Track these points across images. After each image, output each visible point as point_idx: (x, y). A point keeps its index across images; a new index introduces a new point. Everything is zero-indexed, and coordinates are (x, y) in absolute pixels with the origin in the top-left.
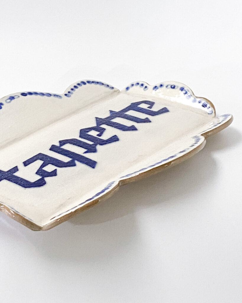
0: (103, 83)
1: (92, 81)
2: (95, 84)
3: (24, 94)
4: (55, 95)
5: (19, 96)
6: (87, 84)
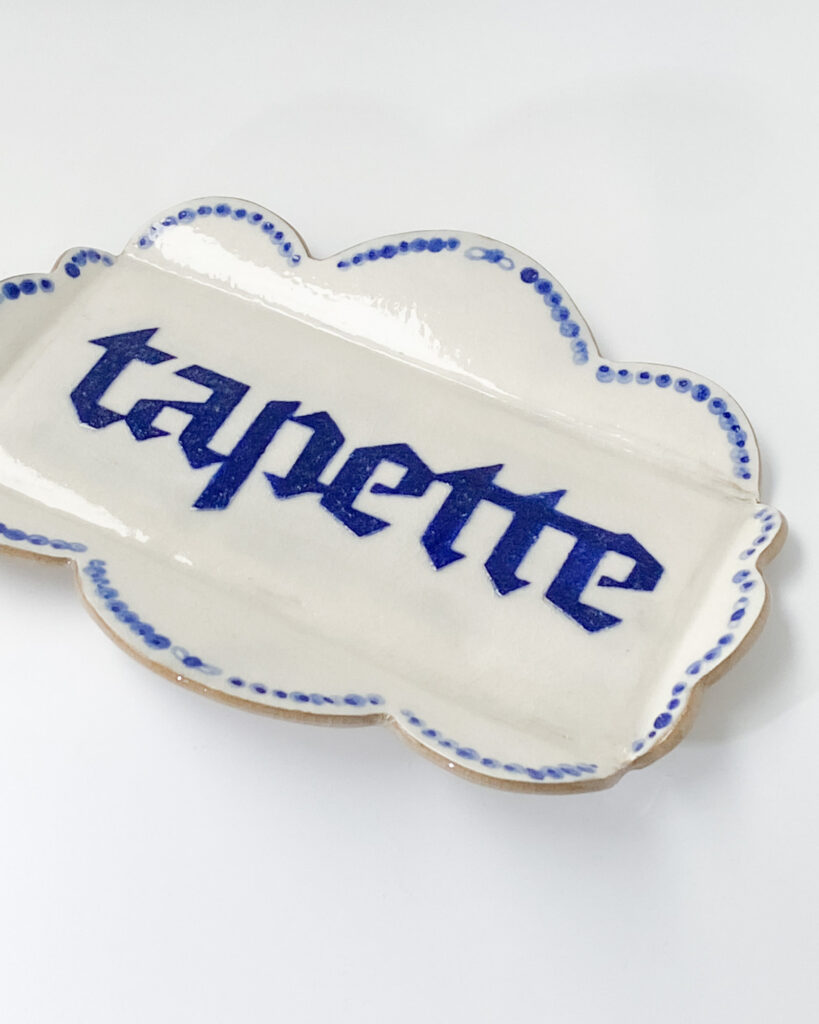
0: (747, 443)
1: (731, 409)
2: (722, 424)
3: (529, 276)
4: (581, 344)
5: (512, 268)
6: (706, 403)
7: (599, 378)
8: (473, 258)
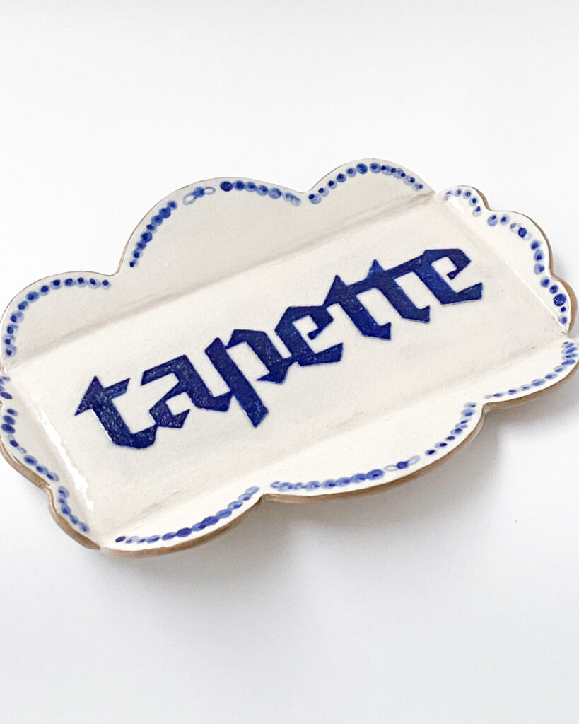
0: (405, 172)
1: (382, 164)
2: (386, 174)
3: (226, 186)
4: (288, 196)
5: (214, 190)
6: (369, 171)
7: (314, 203)
8: (191, 203)
